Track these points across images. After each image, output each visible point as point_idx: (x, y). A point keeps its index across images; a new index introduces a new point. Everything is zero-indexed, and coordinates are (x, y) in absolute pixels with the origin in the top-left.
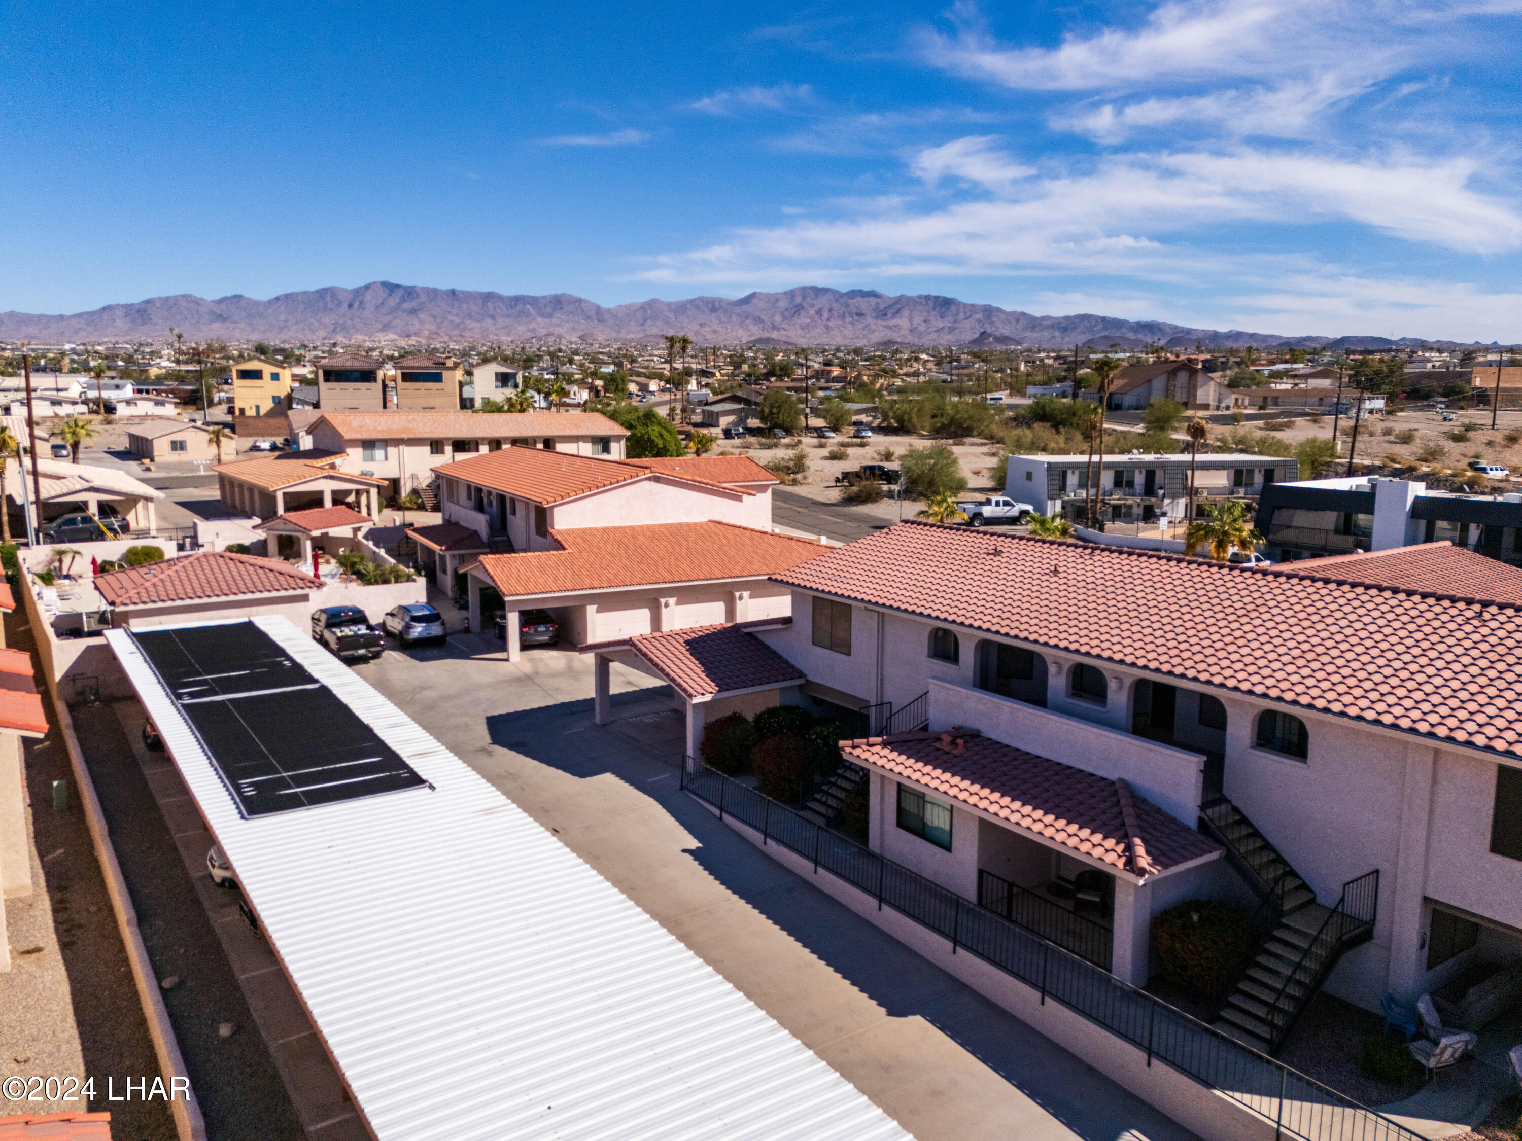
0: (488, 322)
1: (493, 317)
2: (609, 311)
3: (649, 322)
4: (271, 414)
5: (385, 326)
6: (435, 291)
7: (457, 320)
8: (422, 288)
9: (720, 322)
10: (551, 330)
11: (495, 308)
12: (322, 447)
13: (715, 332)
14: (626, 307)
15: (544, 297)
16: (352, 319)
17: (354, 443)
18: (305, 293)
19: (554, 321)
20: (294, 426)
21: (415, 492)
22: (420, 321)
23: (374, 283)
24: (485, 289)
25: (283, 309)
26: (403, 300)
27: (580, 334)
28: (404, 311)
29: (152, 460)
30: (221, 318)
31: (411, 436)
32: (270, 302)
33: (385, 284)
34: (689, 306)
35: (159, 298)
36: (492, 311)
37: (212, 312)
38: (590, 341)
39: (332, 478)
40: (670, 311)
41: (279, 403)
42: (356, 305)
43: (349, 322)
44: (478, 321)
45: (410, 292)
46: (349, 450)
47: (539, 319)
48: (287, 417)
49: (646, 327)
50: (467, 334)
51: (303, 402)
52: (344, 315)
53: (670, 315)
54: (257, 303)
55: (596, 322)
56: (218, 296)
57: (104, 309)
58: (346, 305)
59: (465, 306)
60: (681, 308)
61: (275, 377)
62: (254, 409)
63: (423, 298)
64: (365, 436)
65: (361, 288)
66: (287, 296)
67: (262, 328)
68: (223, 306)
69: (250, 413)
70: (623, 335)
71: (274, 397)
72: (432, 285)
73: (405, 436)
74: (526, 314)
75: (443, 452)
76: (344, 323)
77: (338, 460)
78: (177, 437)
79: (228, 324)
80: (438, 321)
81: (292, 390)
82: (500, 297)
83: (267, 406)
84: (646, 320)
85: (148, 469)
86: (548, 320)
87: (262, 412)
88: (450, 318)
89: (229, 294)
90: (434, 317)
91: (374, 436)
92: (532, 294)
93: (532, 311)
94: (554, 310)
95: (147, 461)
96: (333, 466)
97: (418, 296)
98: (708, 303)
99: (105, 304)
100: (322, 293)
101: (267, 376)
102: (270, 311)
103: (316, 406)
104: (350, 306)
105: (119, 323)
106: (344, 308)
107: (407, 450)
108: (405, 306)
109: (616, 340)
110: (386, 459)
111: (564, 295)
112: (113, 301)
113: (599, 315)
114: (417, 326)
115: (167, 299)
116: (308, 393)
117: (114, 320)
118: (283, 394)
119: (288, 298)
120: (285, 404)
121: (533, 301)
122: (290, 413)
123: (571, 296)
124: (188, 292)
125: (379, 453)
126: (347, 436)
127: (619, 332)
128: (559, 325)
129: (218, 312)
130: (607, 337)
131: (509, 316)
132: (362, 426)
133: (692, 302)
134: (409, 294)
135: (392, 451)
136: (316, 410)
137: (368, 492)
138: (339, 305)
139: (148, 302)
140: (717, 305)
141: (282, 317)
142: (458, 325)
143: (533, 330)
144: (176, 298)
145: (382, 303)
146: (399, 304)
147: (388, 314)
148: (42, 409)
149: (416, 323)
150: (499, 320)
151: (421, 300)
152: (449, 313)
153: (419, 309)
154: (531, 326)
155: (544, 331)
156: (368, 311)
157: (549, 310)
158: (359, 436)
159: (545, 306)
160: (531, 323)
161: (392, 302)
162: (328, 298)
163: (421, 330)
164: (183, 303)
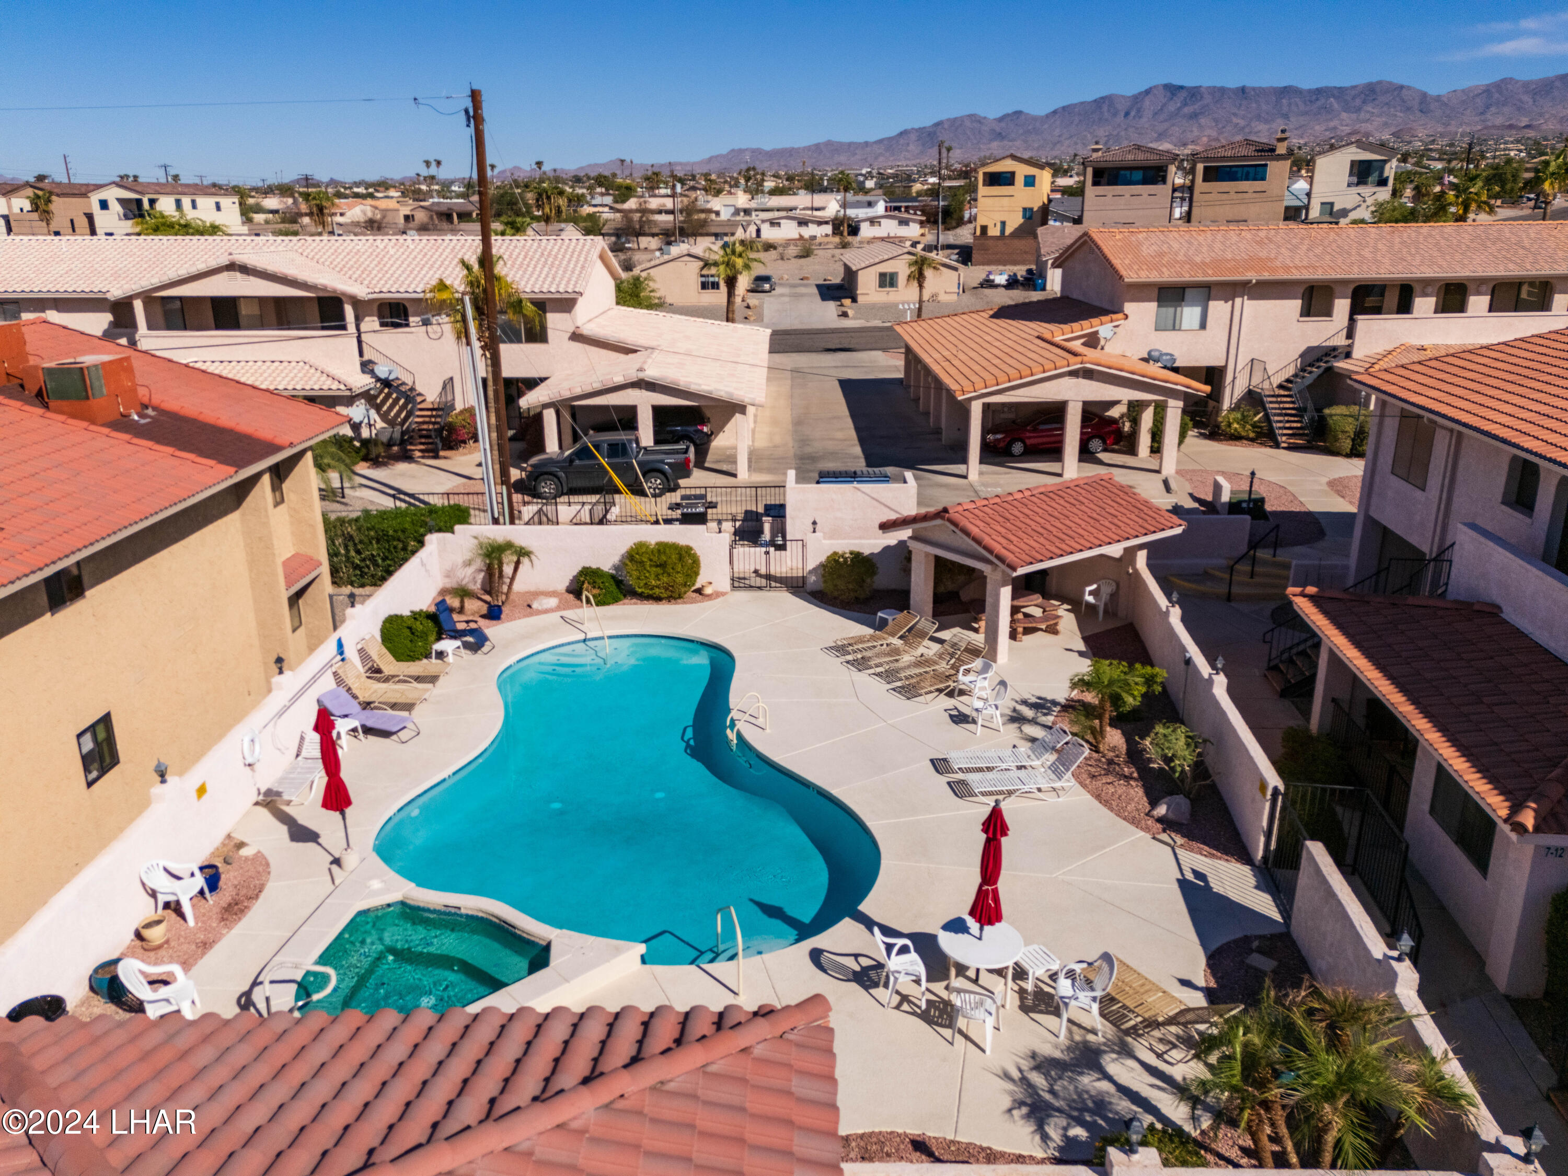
0: (1280, 122)
1: (1286, 116)
2: (1438, 99)
3: (1493, 109)
4: (1019, 233)
5: (1160, 135)
6: (1223, 90)
7: (1242, 123)
8: (1209, 88)
10: (1357, 127)
11: (1290, 105)
12: (1075, 295)
14: (1463, 91)
15: (1354, 87)
16: (1126, 129)
17: (1141, 291)
18: (1082, 103)
19: (1363, 115)
20: (1043, 252)
21: (1253, 398)
22: (1201, 127)
23: (1156, 87)
25: (1058, 123)
26: (1185, 104)
27: (1393, 129)
28: (1184, 116)
29: (854, 300)
30: (1000, 136)
31: (1266, 276)
32: (1047, 116)
33: (1167, 87)
35: (948, 120)
36: (1285, 109)
37: (993, 131)
38: (1407, 138)
39: (1088, 374)
40: (1528, 92)
41: (1030, 218)
42: (1133, 113)
43: (1123, 133)
44: (1266, 121)
45: (1194, 94)
46: (1129, 307)
47: (1344, 115)
48: (1035, 236)
49: (1488, 116)
51: (1062, 218)
52: (1119, 125)
53: (1527, 98)
54: (1035, 119)
55: (1419, 114)
56: (999, 114)
57: (901, 133)
58: (1122, 114)
59: (1254, 105)
60: (1543, 88)
61: (1030, 181)
62: (999, 225)
63: (1208, 99)
64: (1167, 276)
65: (1140, 94)
66: (1064, 108)
67: (1036, 145)
68: (1003, 124)
69: (994, 232)
70: (1452, 128)
71: (1025, 209)
73: (1252, 276)
74: (1329, 110)
75: (1327, 312)
76: (1118, 135)
77: (1104, 328)
78: (887, 268)
79: (1006, 142)
80: (1221, 125)
81: (1050, 201)
82: (1298, 92)
83: (1015, 221)
84: (1488, 107)
85: (845, 315)
86: (1354, 116)
87: (1008, 231)
88: (1235, 120)
89: (1010, 111)
90: (1216, 121)
91: (1187, 277)
93: (1336, 106)
94: (1364, 102)
95: (847, 302)
96: (1092, 341)
97: (1202, 97)
99: (902, 129)
100: (1099, 103)
101: (1019, 180)
102: (1046, 126)
103: (1078, 221)
104: (1127, 114)
105: (912, 147)
106: (1120, 118)
107: (1251, 308)
108: (1186, 110)
109: (1442, 135)
110: (1203, 326)
111: (1379, 83)
112: (909, 126)
113: (1424, 103)
114: (1196, 133)
115: (955, 119)
116: (1070, 206)
117: (908, 144)
118: (1036, 206)
119: (1066, 111)
120: (1038, 218)
121: (1339, 93)
122: (1040, 231)
123: (1390, 83)
124: (973, 112)
125: (1190, 314)
126: (1131, 276)
127: (1446, 125)
128: (1367, 121)
129: (998, 130)
131: (1306, 113)
132: (1161, 255)
135: (1218, 309)
136: (1077, 226)
137: (1160, 409)
138: (1115, 115)
139: (937, 124)
141: (1057, 132)
142: (1243, 128)
143: (1335, 128)
144: (962, 119)
145: (1161, 109)
146: (1179, 109)
147: (1166, 121)
148: (789, 230)
149: (1195, 129)
150: (1292, 119)
151: (1205, 102)
152: (1235, 115)
153: (1201, 113)
154: (1332, 124)
155: (1347, 130)
156: (1144, 120)
157: (1358, 102)
158: (1154, 277)
159: (1354, 98)
160: (1331, 120)
161: (1172, 107)
162: (1105, 108)
163: (1199, 138)
164: (968, 123)
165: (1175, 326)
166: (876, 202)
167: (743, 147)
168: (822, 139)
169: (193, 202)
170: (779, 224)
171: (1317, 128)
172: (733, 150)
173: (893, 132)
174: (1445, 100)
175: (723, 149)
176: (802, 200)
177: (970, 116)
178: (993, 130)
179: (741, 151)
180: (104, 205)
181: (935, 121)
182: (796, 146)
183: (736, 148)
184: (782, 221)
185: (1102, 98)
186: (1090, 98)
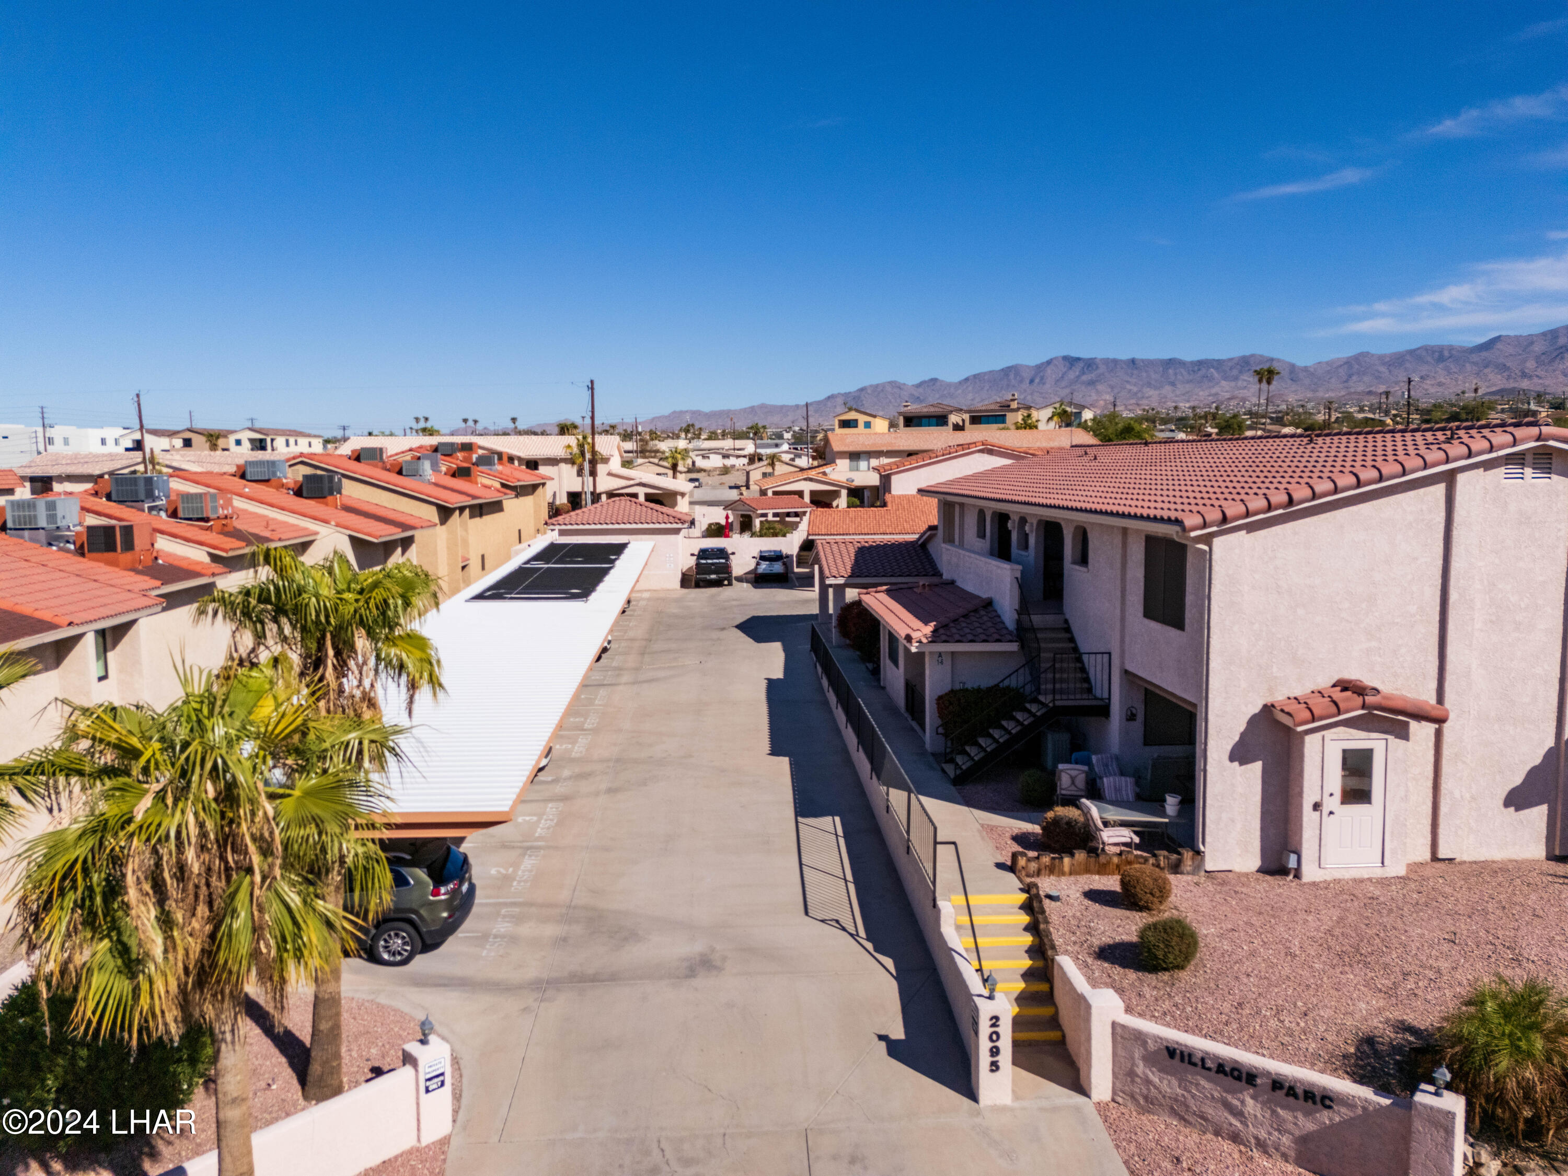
0: (1168, 388)
1: (1173, 384)
2: (1305, 369)
3: (1354, 378)
6: (1115, 362)
7: (1135, 389)
8: (1102, 360)
9: (1449, 373)
10: (1236, 393)
11: (1176, 374)
13: (1440, 384)
14: (1327, 363)
15: (1231, 360)
16: (1032, 394)
17: (843, 454)
18: (990, 372)
19: (1240, 383)
22: (1098, 392)
23: (1056, 358)
24: (1166, 356)
25: (970, 388)
26: (1083, 373)
28: (1083, 383)
31: (890, 449)
32: (960, 383)
33: (1065, 358)
34: (1408, 357)
35: (871, 386)
36: (1172, 378)
38: (1281, 402)
39: (810, 480)
40: (1384, 364)
42: (1037, 380)
44: (1156, 388)
45: (1090, 364)
46: (838, 461)
47: (1224, 383)
49: (1351, 383)
50: (1145, 402)
52: (1025, 391)
53: (1383, 369)
54: (949, 385)
55: (1289, 382)
56: (917, 381)
57: (829, 397)
58: (1028, 381)
59: (1144, 374)
60: (1397, 361)
61: (868, 425)
63: (1103, 368)
64: (851, 449)
65: (1042, 364)
66: (975, 376)
68: (921, 390)
70: (1320, 394)
72: (1111, 356)
73: (885, 449)
74: (1210, 379)
80: (1116, 391)
82: (1181, 363)
84: (1350, 376)
86: (1233, 384)
88: (1128, 387)
89: (927, 378)
90: (1112, 387)
92: (1217, 358)
93: (1216, 375)
94: (1241, 372)
97: (1097, 368)
98: (1434, 352)
99: (829, 394)
100: (1006, 371)
101: (861, 424)
102: (960, 391)
104: (1032, 381)
106: (1026, 385)
108: (1084, 378)
109: (1312, 400)
110: (869, 469)
111: (1253, 356)
112: (835, 391)
113: (1294, 373)
114: (1094, 397)
115: (877, 386)
117: (835, 407)
119: (977, 378)
121: (1218, 364)
123: (1261, 356)
124: (893, 379)
125: (863, 464)
126: (838, 449)
127: (1314, 391)
128: (1245, 388)
129: (916, 394)
130: (1300, 397)
131: (1190, 381)
133: (1411, 352)
134: (1089, 366)
135: (874, 462)
138: (1021, 381)
139: (862, 390)
140: (1446, 354)
141: (970, 397)
142: (1136, 394)
143: (1216, 394)
144: (883, 385)
145: (1062, 377)
146: (1078, 377)
147: (1066, 387)
148: (716, 461)
149: (1093, 394)
150: (1179, 386)
151: (1100, 371)
152: (1128, 382)
153: (1097, 381)
154: (1214, 391)
155: (1227, 395)
156: (1047, 386)
157: (1235, 372)
158: (846, 449)
159: (1231, 369)
160: (1213, 387)
161: (1072, 375)
162: (1012, 376)
163: (1097, 401)
164: (889, 389)
165: (857, 470)
166: (782, 444)
167: (684, 409)
168: (756, 402)
169: (296, 442)
170: (708, 457)
171: (1201, 393)
172: (674, 412)
173: (821, 396)
174: (1312, 370)
175: (666, 411)
176: (728, 444)
177: (890, 383)
178: (912, 395)
179: (681, 412)
180: (238, 442)
181: (860, 386)
182: (733, 408)
183: (678, 409)
184: (711, 456)
185: (1008, 368)
186: (998, 367)
